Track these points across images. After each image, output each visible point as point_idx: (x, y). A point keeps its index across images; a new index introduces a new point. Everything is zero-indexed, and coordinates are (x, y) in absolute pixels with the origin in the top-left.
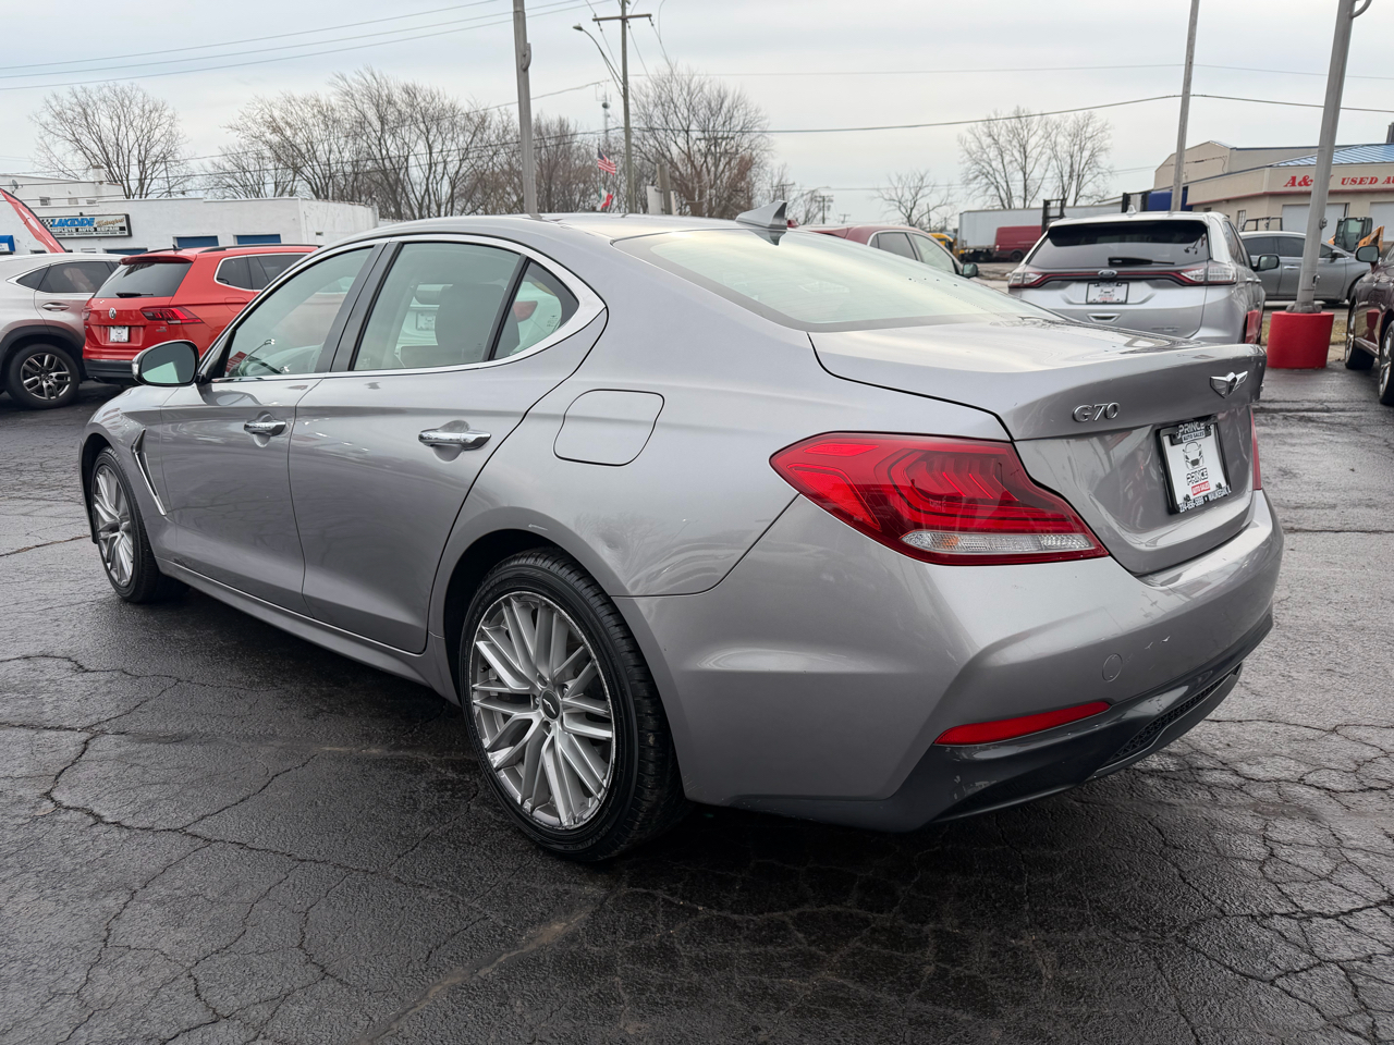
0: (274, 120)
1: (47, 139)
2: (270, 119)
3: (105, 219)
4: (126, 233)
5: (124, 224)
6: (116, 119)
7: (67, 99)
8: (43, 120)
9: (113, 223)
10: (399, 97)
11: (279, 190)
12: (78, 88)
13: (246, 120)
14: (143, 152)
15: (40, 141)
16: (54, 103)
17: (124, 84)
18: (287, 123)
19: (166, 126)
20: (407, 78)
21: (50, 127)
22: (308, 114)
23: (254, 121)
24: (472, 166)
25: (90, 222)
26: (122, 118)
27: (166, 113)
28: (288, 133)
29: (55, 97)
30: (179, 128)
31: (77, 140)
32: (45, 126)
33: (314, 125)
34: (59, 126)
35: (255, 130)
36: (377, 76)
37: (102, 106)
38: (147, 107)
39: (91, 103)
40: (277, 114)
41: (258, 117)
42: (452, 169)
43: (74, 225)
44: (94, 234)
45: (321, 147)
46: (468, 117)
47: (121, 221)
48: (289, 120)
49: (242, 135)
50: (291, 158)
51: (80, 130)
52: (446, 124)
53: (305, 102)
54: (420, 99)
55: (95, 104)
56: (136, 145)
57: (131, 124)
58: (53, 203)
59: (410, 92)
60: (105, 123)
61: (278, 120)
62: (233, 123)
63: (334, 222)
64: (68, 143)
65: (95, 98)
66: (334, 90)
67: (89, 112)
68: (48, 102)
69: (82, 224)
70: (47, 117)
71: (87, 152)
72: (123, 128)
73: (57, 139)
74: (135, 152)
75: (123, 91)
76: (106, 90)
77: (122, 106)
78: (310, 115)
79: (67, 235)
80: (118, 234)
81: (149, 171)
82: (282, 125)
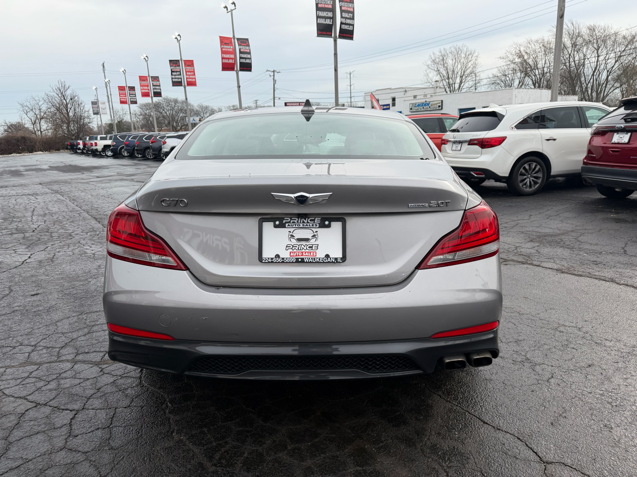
0: (521, 52)
1: (428, 71)
2: (519, 52)
3: (434, 103)
4: (440, 108)
5: (440, 104)
6: (454, 60)
7: (438, 54)
8: (428, 64)
9: (436, 104)
10: (585, 31)
11: (521, 84)
12: (442, 49)
13: (508, 53)
14: (462, 73)
15: (425, 72)
16: (433, 56)
17: (460, 44)
18: (526, 53)
19: (474, 61)
20: (591, 23)
21: (430, 67)
22: (537, 47)
23: (512, 54)
24: (622, 63)
25: (428, 104)
26: (457, 59)
27: (475, 55)
28: (526, 57)
29: (434, 54)
30: (480, 61)
31: (438, 70)
32: (428, 66)
33: (539, 52)
34: (433, 66)
35: (511, 58)
36: (574, 23)
37: (450, 55)
38: (467, 53)
39: (446, 55)
40: (522, 49)
41: (514, 51)
42: (609, 66)
43: (422, 106)
44: (429, 109)
45: (541, 62)
46: (624, 38)
47: (440, 103)
48: (527, 51)
49: (504, 61)
50: (526, 69)
51: (440, 66)
52: (609, 43)
53: (537, 41)
54: (597, 32)
55: (447, 54)
56: (460, 70)
57: (460, 62)
58: (418, 97)
59: (592, 29)
60: (450, 62)
61: (522, 52)
62: (501, 56)
63: (530, 98)
64: (435, 72)
65: (448, 52)
66: (550, 34)
67: (445, 58)
68: (430, 56)
69: (425, 105)
70: (429, 62)
71: (442, 75)
72: (457, 64)
73: (431, 70)
74: (460, 73)
75: (459, 48)
76: (452, 48)
77: (458, 54)
78: (538, 47)
79: (419, 110)
80: (438, 108)
81: (464, 81)
82: (524, 54)
